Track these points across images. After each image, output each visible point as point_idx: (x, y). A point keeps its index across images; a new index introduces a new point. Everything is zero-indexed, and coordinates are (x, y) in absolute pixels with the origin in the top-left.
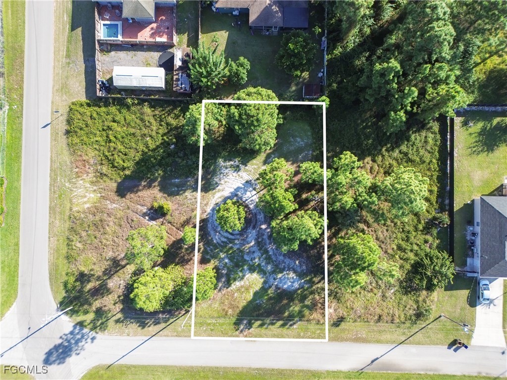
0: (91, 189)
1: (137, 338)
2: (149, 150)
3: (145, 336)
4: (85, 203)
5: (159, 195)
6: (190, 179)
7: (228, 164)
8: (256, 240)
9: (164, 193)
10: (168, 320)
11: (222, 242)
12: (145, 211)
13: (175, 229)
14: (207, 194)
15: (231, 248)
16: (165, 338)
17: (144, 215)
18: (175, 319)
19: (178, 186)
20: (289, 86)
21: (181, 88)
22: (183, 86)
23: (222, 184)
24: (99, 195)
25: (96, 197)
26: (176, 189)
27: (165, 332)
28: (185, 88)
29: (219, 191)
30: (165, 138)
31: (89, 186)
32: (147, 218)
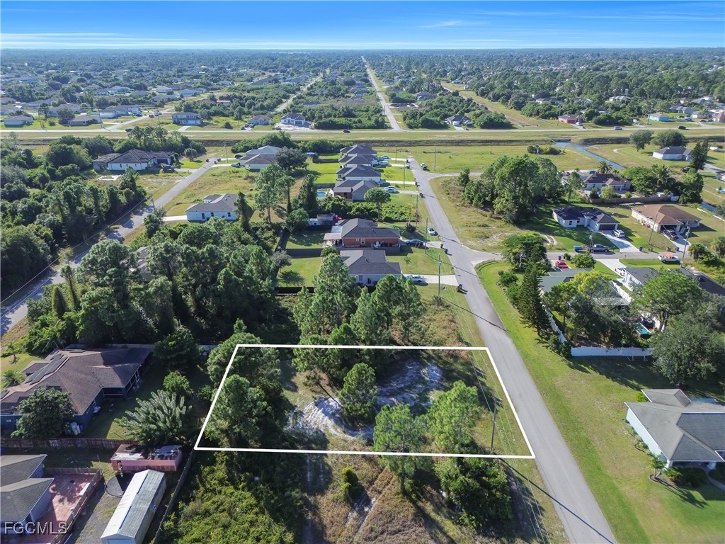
1: (561, 517)
2: (256, 506)
3: (553, 507)
5: (330, 495)
6: (308, 461)
7: (291, 421)
8: (388, 397)
9: (327, 489)
10: (517, 478)
12: (355, 514)
13: (382, 474)
14: (331, 442)
16: (546, 482)
17: (362, 514)
18: (513, 471)
19: (318, 474)
23: (318, 427)
26: (321, 475)
27: (537, 481)
29: (327, 430)
30: (241, 486)
32: (366, 509)
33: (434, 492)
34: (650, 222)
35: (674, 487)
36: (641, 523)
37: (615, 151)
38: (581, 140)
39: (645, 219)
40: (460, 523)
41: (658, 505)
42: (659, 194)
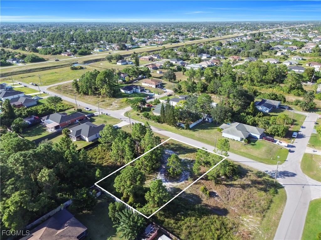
0: (245, 222)
4: (251, 218)
5: (204, 199)
9: (201, 199)
11: (186, 171)
12: (216, 198)
15: (183, 168)
17: (217, 196)
19: (192, 198)
20: (100, 203)
21: (153, 227)
22: (152, 228)
23: (169, 187)
24: (240, 217)
25: (243, 217)
26: (193, 197)
28: (151, 226)
29: (173, 186)
30: (183, 218)
31: (245, 225)
32: (217, 194)
33: (220, 179)
34: (151, 85)
35: (249, 145)
36: (254, 155)
37: (101, 64)
38: (83, 62)
39: (149, 85)
40: (235, 180)
41: (252, 150)
42: (140, 76)
